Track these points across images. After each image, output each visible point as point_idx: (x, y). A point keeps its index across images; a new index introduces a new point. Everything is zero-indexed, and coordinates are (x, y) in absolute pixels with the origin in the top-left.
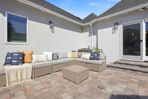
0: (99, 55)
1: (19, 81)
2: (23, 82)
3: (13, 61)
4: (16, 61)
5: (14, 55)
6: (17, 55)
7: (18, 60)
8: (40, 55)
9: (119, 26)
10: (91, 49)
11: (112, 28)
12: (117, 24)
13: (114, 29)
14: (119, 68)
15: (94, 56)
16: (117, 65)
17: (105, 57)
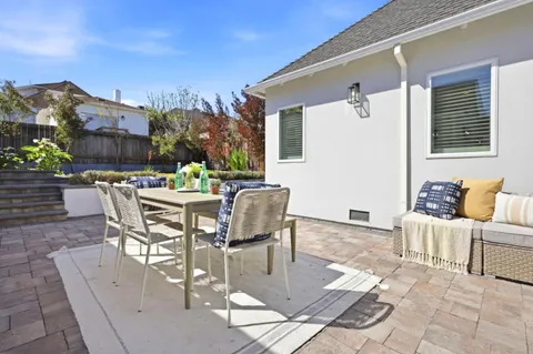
1: (430, 259)
2: (438, 267)
3: (429, 205)
4: (435, 206)
5: (435, 188)
6: (440, 188)
7: (441, 202)
8: (527, 198)
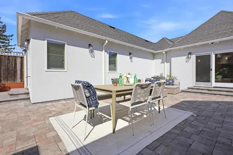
0: (173, 81)
9: (192, 56)
10: (164, 76)
11: (186, 57)
12: (190, 53)
13: (188, 58)
14: (191, 92)
15: (169, 82)
16: (189, 90)
17: (179, 83)
